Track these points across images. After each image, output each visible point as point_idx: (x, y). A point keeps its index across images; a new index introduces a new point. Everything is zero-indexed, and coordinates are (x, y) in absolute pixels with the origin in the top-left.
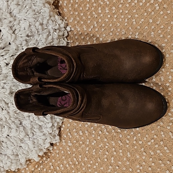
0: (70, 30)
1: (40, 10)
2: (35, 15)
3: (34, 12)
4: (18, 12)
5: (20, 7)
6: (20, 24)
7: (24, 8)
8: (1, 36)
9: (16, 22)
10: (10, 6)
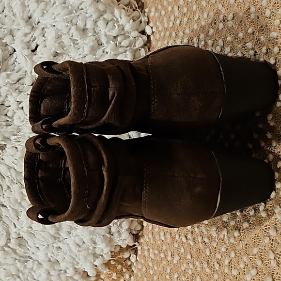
0: (152, 31)
1: (81, 4)
2: (67, 15)
3: (67, 9)
4: (40, 14)
5: (42, 5)
6: (45, 35)
7: (51, 5)
8: (12, 60)
9: (37, 33)
10: (28, 7)
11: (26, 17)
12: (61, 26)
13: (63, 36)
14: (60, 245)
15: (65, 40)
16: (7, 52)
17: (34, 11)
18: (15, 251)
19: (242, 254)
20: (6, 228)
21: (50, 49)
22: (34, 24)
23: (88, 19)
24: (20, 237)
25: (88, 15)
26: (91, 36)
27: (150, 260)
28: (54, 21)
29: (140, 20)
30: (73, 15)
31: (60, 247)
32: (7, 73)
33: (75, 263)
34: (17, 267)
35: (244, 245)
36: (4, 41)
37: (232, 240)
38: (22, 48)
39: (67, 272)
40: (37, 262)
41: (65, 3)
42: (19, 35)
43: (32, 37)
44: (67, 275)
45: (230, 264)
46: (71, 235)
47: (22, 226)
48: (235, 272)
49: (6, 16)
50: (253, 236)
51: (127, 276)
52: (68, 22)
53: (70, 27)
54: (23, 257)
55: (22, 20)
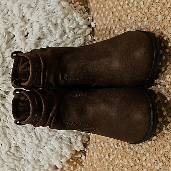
0: (95, 25)
1: (54, 9)
2: (46, 16)
3: (46, 12)
4: (30, 15)
5: (31, 9)
6: (33, 27)
7: (37, 10)
8: (13, 41)
9: (28, 26)
10: (23, 11)
11: (21, 16)
12: (43, 22)
13: (44, 28)
14: (41, 150)
15: (45, 30)
16: (10, 37)
17: (26, 13)
18: (14, 155)
19: (153, 154)
20: (8, 140)
21: (36, 35)
22: (26, 21)
23: (58, 18)
24: (17, 146)
25: (58, 16)
26: (60, 28)
27: (94, 158)
28: (38, 19)
29: (88, 19)
30: (49, 16)
31: (40, 152)
32: (10, 49)
33: (50, 161)
34: (15, 164)
35: (154, 149)
36: (8, 30)
37: (147, 146)
38: (19, 35)
39: (45, 166)
40: (27, 161)
41: (44, 9)
42: (17, 27)
43: (25, 28)
44: (45, 168)
45: (146, 160)
46: (48, 144)
47: (18, 139)
48: (149, 165)
49: (9, 16)
50: (160, 144)
51: (79, 168)
52: (46, 20)
53: (48, 23)
54: (18, 158)
55: (19, 18)
